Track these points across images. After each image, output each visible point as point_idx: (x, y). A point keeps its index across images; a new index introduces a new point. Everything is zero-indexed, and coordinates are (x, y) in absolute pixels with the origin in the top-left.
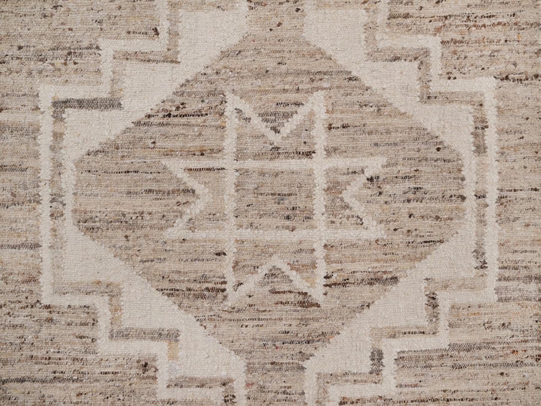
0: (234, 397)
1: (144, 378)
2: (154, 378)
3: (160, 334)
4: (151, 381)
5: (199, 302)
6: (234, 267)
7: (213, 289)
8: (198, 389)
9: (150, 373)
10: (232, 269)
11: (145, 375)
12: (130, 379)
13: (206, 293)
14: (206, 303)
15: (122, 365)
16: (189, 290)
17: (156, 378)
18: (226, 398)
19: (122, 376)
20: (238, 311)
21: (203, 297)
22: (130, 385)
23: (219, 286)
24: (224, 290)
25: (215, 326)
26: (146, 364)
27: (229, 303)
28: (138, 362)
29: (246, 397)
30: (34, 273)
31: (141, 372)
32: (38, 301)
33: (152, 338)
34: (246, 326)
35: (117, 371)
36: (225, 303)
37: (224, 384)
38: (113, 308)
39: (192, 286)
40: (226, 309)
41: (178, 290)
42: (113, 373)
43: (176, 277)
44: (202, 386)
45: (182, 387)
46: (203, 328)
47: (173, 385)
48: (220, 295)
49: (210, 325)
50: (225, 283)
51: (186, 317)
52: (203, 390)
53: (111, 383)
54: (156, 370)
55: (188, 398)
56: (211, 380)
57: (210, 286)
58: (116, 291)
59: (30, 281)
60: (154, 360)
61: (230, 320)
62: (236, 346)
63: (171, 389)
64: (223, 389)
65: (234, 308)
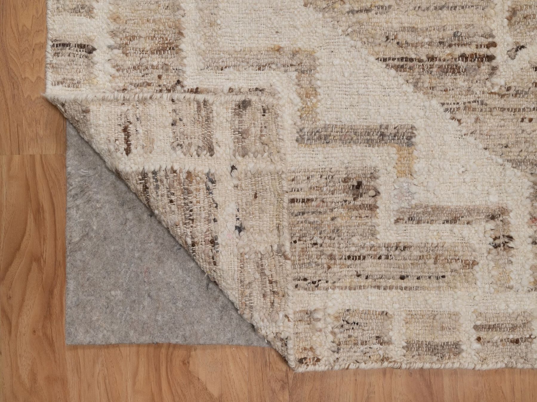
0: (510, 238)
1: (355, 208)
2: (373, 208)
3: (383, 135)
4: (367, 212)
5: (448, 80)
6: (509, 19)
7: (473, 57)
8: (448, 226)
9: (366, 200)
10: (506, 21)
11: (358, 203)
12: (332, 210)
13: (460, 63)
14: (461, 81)
15: (319, 188)
16: (432, 58)
17: (378, 207)
18: (497, 242)
19: (318, 206)
20: (517, 94)
21: (455, 70)
22: (333, 219)
23: (484, 51)
24: (490, 58)
25: (477, 120)
26: (359, 184)
27: (500, 80)
28: (345, 181)
29: (530, 240)
30: (170, 36)
31: (350, 198)
32: (179, 82)
33: (370, 143)
34: (531, 120)
35: (310, 197)
36: (495, 80)
37: (493, 218)
38: (303, 91)
39: (437, 52)
40: (496, 89)
41: (411, 60)
42: (303, 201)
43: (409, 37)
44: (454, 220)
45: (419, 222)
46: (457, 123)
47: (406, 219)
48: (485, 67)
49: (468, 119)
50: (494, 45)
51: (427, 104)
52: (457, 227)
53: (300, 218)
54: (378, 193)
55: (430, 241)
56: (470, 211)
57: (467, 50)
58: (307, 62)
59: (164, 49)
60: (373, 177)
61: (503, 109)
62: (514, 152)
63: (401, 226)
64: (491, 225)
65: (509, 89)
